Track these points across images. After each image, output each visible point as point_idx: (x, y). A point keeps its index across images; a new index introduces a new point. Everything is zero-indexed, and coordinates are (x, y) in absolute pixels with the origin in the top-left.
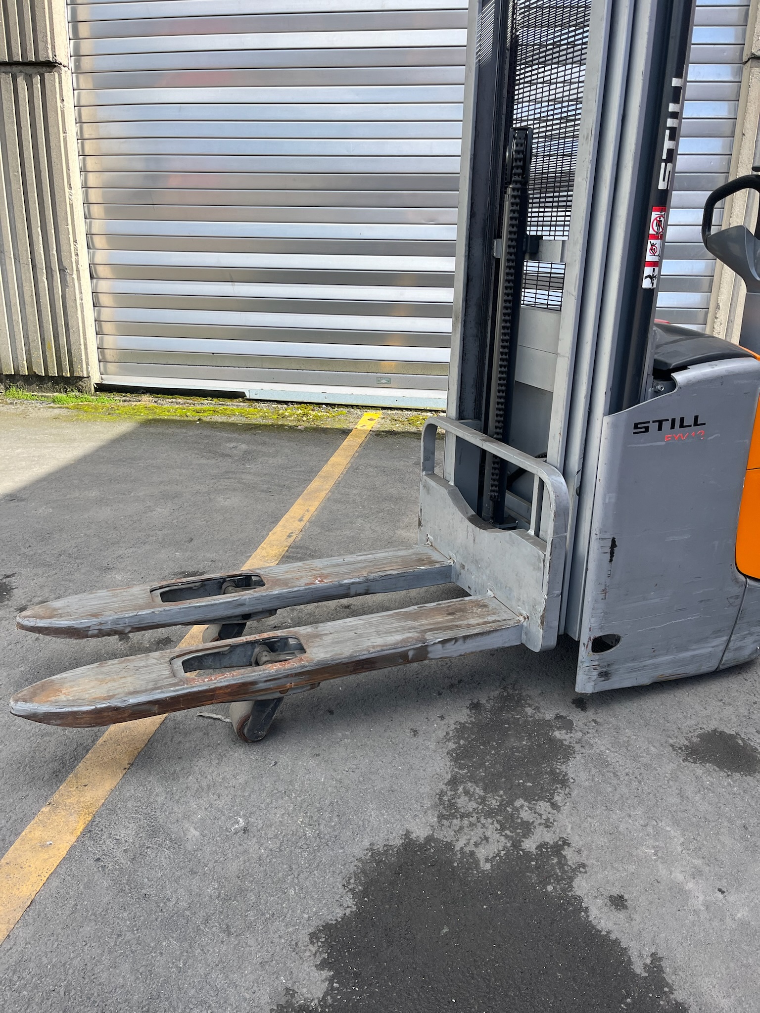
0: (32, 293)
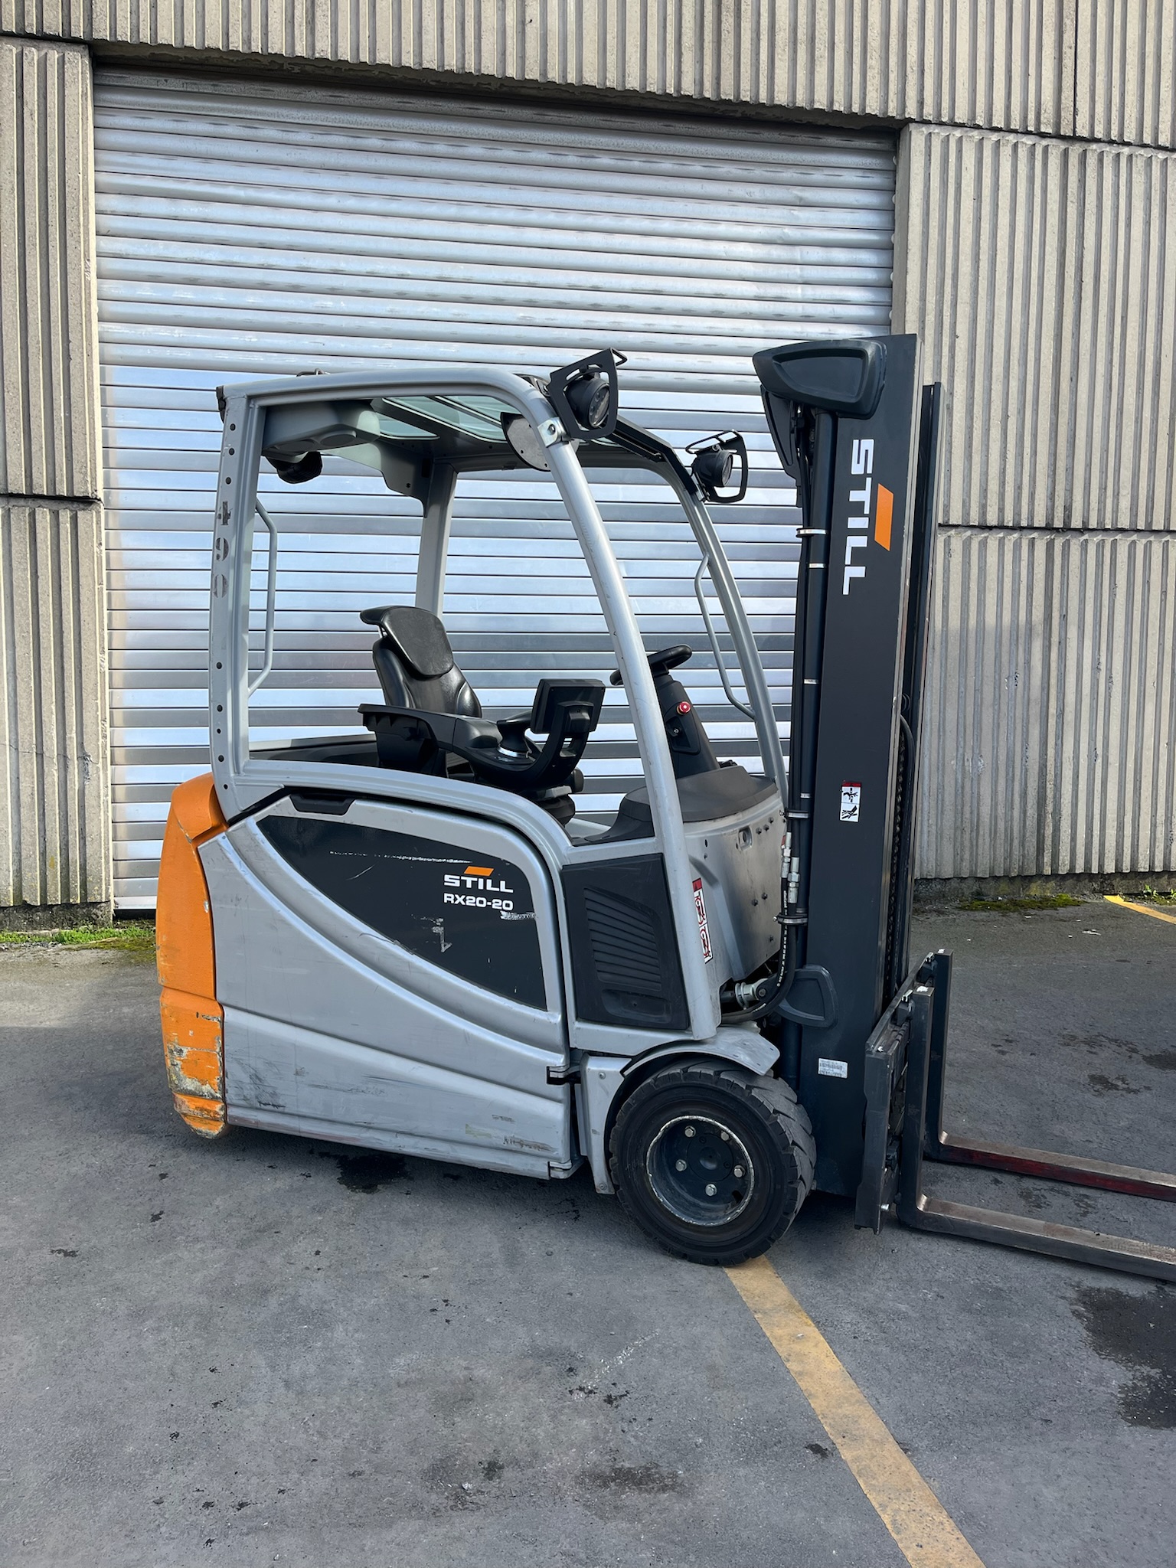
0: (33, 790)
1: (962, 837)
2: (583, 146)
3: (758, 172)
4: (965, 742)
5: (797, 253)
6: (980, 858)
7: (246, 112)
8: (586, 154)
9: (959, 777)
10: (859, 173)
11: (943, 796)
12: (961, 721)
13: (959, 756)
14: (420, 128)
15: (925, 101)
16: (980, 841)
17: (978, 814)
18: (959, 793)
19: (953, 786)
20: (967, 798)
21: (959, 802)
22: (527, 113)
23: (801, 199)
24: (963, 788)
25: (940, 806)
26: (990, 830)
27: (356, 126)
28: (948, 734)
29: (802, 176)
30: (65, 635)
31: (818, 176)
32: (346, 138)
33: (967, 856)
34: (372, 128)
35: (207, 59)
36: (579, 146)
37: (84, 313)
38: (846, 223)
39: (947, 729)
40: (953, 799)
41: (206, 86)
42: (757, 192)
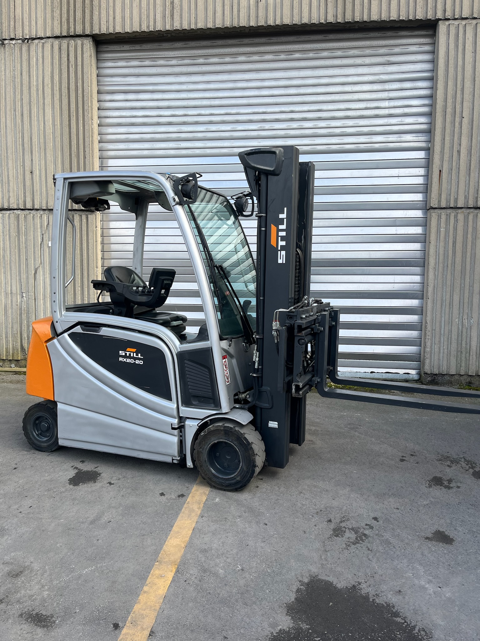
1: (461, 356)
2: (287, 50)
3: (368, 52)
4: (463, 310)
5: (387, 86)
6: (470, 366)
7: (153, 55)
8: (289, 54)
9: (460, 327)
10: (418, 46)
11: (451, 336)
12: (462, 301)
13: (460, 317)
14: (219, 52)
15: (447, 9)
16: (471, 358)
17: (470, 345)
18: (460, 335)
19: (457, 331)
20: (464, 336)
21: (460, 339)
22: (263, 40)
23: (388, 61)
24: (462, 332)
25: (450, 341)
26: (476, 353)
27: (194, 55)
28: (454, 307)
29: (389, 50)
30: (83, 261)
31: (397, 50)
32: (190, 61)
33: (463, 365)
34: (200, 55)
35: (136, 36)
36: (286, 50)
37: (91, 140)
38: (411, 70)
39: (454, 304)
40: (456, 337)
41: (137, 47)
42: (368, 60)
